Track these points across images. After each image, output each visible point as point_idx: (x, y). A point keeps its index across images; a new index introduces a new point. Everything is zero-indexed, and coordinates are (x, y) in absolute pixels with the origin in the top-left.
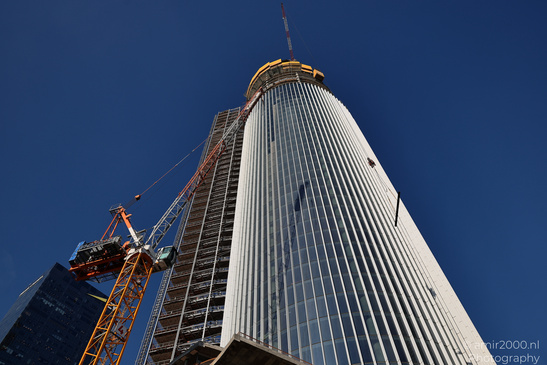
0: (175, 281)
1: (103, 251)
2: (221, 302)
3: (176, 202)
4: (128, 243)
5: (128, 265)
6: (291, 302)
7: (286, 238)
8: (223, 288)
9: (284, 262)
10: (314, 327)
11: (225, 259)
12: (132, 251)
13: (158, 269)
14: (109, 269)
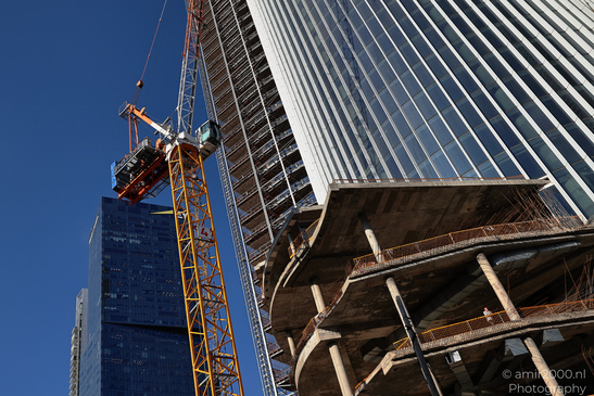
0: (232, 158)
1: (139, 163)
2: (297, 157)
3: (184, 66)
4: (159, 141)
5: (173, 165)
6: (382, 118)
7: (341, 41)
8: (291, 140)
9: (351, 73)
10: (425, 135)
11: (277, 106)
12: (169, 147)
13: (207, 154)
14: (156, 178)
